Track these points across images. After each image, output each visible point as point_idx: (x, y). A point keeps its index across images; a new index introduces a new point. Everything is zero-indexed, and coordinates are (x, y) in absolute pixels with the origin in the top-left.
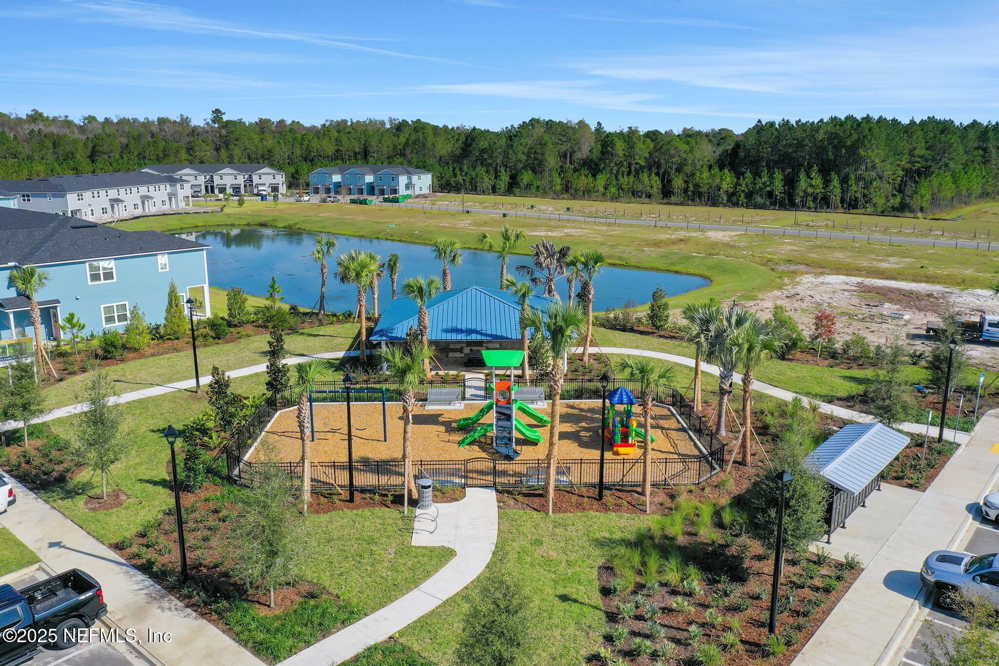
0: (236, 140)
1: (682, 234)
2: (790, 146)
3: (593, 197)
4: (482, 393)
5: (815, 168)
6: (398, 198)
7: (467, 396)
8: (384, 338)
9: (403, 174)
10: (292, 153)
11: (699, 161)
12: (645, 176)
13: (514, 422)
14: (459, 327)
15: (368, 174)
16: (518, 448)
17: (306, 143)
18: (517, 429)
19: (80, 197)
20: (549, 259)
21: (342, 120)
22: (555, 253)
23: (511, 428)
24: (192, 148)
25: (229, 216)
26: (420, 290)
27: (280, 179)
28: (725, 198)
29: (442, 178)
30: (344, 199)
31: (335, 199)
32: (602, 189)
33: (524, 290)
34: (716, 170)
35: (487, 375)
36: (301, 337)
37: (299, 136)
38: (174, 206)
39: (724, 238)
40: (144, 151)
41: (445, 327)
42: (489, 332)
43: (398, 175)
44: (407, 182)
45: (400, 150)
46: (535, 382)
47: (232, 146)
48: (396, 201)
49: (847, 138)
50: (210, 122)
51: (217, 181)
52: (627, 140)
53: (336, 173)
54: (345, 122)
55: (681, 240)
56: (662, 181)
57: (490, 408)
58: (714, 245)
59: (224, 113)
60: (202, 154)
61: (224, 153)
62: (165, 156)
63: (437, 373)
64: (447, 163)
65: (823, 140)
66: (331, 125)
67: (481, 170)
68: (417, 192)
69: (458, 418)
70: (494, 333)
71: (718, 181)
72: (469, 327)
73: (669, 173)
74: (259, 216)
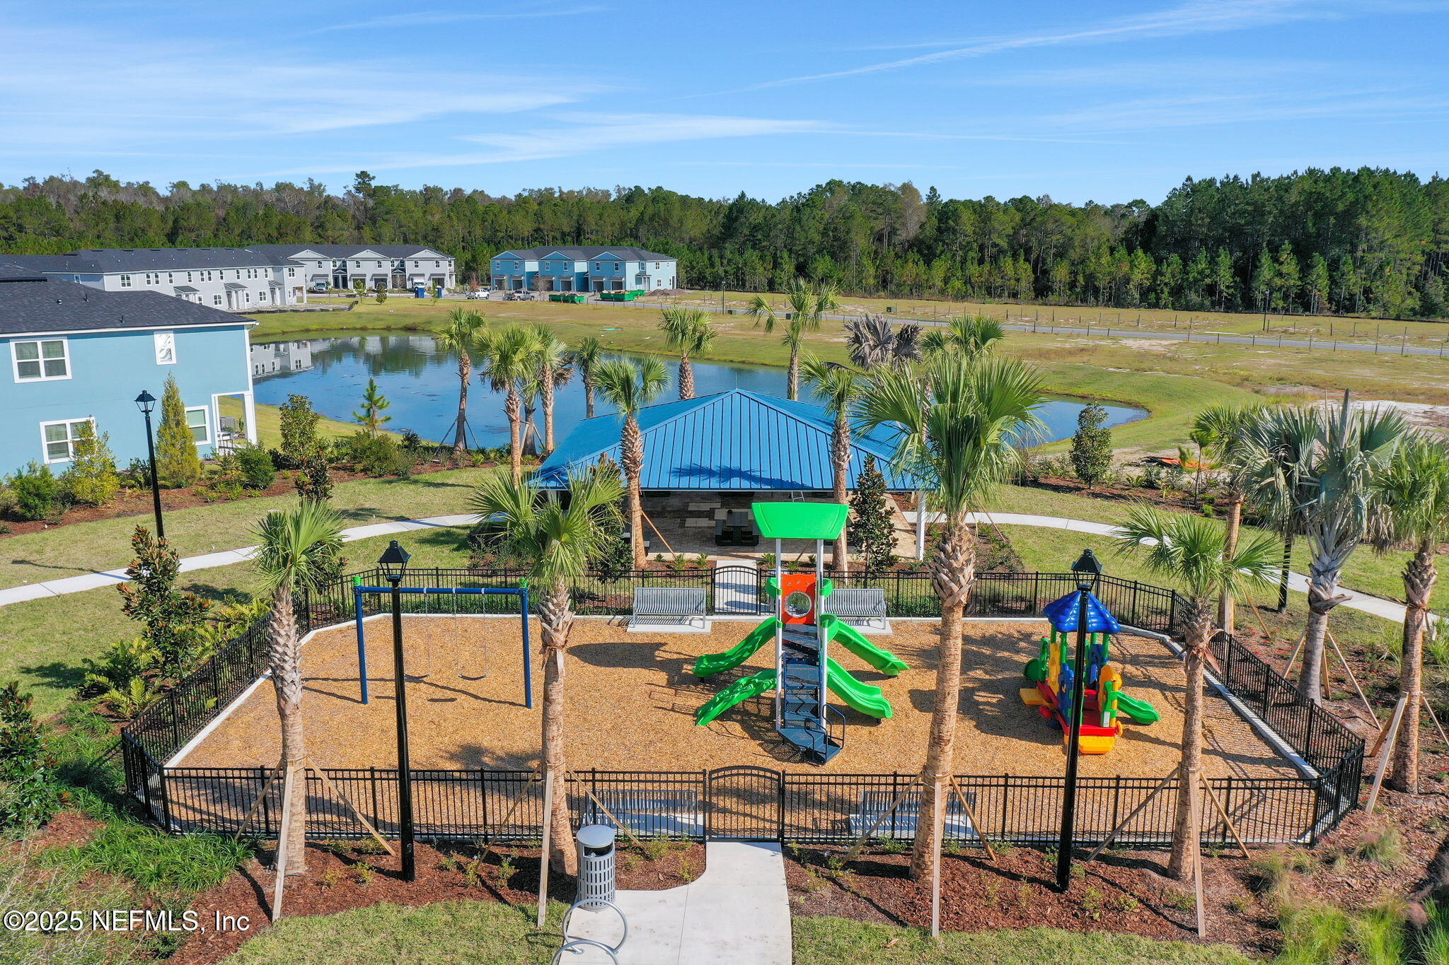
0: (386, 213)
1: (1082, 342)
2: (1242, 213)
3: (926, 295)
4: (750, 599)
5: (1287, 246)
6: (624, 294)
7: (720, 604)
8: (553, 484)
9: (632, 259)
10: (469, 232)
11: (1093, 239)
12: (1007, 263)
13: (826, 669)
14: (706, 464)
15: (579, 259)
16: (836, 731)
17: (490, 218)
18: (834, 687)
19: (126, 281)
20: (878, 350)
21: (546, 189)
22: (890, 337)
23: (820, 684)
24: (322, 226)
25: (359, 315)
26: (627, 383)
27: (447, 268)
28: (1137, 296)
29: (693, 268)
30: (541, 296)
31: (527, 296)
32: (939, 284)
33: (841, 386)
34: (1122, 251)
35: (761, 562)
36: (412, 487)
37: (481, 208)
38: (278, 302)
39: (1154, 348)
40: (250, 228)
41: (677, 465)
42: (766, 475)
43: (624, 261)
44: (638, 271)
45: (631, 230)
46: (863, 577)
47: (380, 222)
48: (619, 298)
49: (1337, 200)
50: (353, 191)
51: (352, 269)
52: (979, 210)
53: (531, 259)
54: (550, 191)
55: (1082, 350)
56: (1035, 271)
57: (769, 632)
58: (1142, 355)
59: (374, 178)
60: (337, 234)
61: (367, 232)
62: (280, 234)
63: (659, 557)
64: (701, 249)
65: (1297, 204)
66: (530, 195)
67: (752, 255)
68: (654, 287)
69: (696, 654)
70: (776, 476)
71: (1126, 269)
72: (726, 464)
73: (1044, 260)
74: (405, 316)
